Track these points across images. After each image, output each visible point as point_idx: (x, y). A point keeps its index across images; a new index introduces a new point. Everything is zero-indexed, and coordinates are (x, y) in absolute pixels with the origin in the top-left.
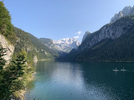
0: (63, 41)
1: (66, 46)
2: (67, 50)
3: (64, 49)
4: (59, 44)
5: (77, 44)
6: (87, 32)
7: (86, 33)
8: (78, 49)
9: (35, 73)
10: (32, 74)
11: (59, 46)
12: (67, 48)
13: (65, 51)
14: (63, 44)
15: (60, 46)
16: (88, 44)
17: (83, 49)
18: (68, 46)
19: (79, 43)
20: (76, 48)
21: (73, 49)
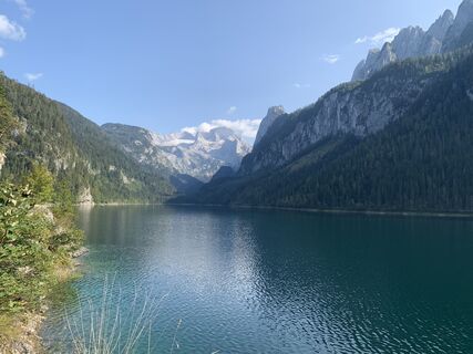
0: (187, 136)
1: (201, 157)
2: (203, 171)
3: (193, 166)
4: (174, 149)
5: (239, 151)
6: (273, 108)
7: (271, 111)
8: (240, 169)
9: (83, 249)
10: (71, 254)
11: (175, 153)
12: (203, 161)
13: (194, 173)
14: (187, 146)
15: (179, 153)
16: (274, 149)
17: (257, 167)
18: (206, 156)
19: (244, 148)
20: (235, 164)
21: (222, 168)
